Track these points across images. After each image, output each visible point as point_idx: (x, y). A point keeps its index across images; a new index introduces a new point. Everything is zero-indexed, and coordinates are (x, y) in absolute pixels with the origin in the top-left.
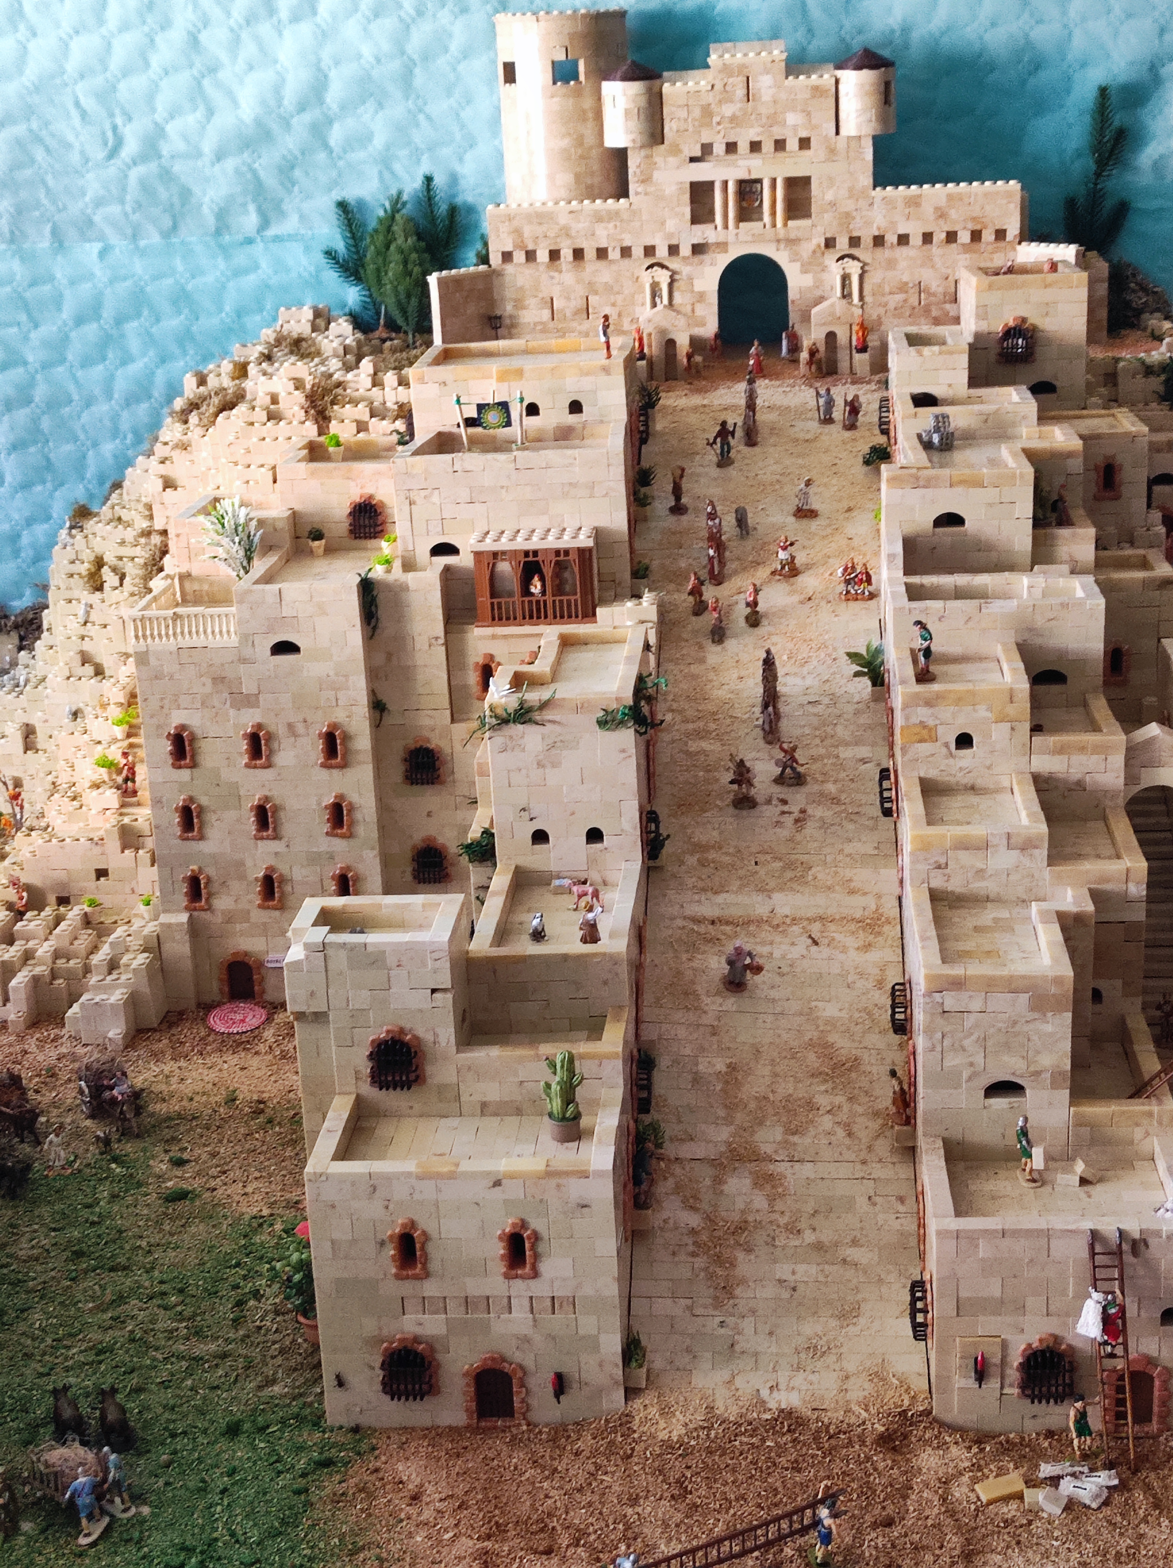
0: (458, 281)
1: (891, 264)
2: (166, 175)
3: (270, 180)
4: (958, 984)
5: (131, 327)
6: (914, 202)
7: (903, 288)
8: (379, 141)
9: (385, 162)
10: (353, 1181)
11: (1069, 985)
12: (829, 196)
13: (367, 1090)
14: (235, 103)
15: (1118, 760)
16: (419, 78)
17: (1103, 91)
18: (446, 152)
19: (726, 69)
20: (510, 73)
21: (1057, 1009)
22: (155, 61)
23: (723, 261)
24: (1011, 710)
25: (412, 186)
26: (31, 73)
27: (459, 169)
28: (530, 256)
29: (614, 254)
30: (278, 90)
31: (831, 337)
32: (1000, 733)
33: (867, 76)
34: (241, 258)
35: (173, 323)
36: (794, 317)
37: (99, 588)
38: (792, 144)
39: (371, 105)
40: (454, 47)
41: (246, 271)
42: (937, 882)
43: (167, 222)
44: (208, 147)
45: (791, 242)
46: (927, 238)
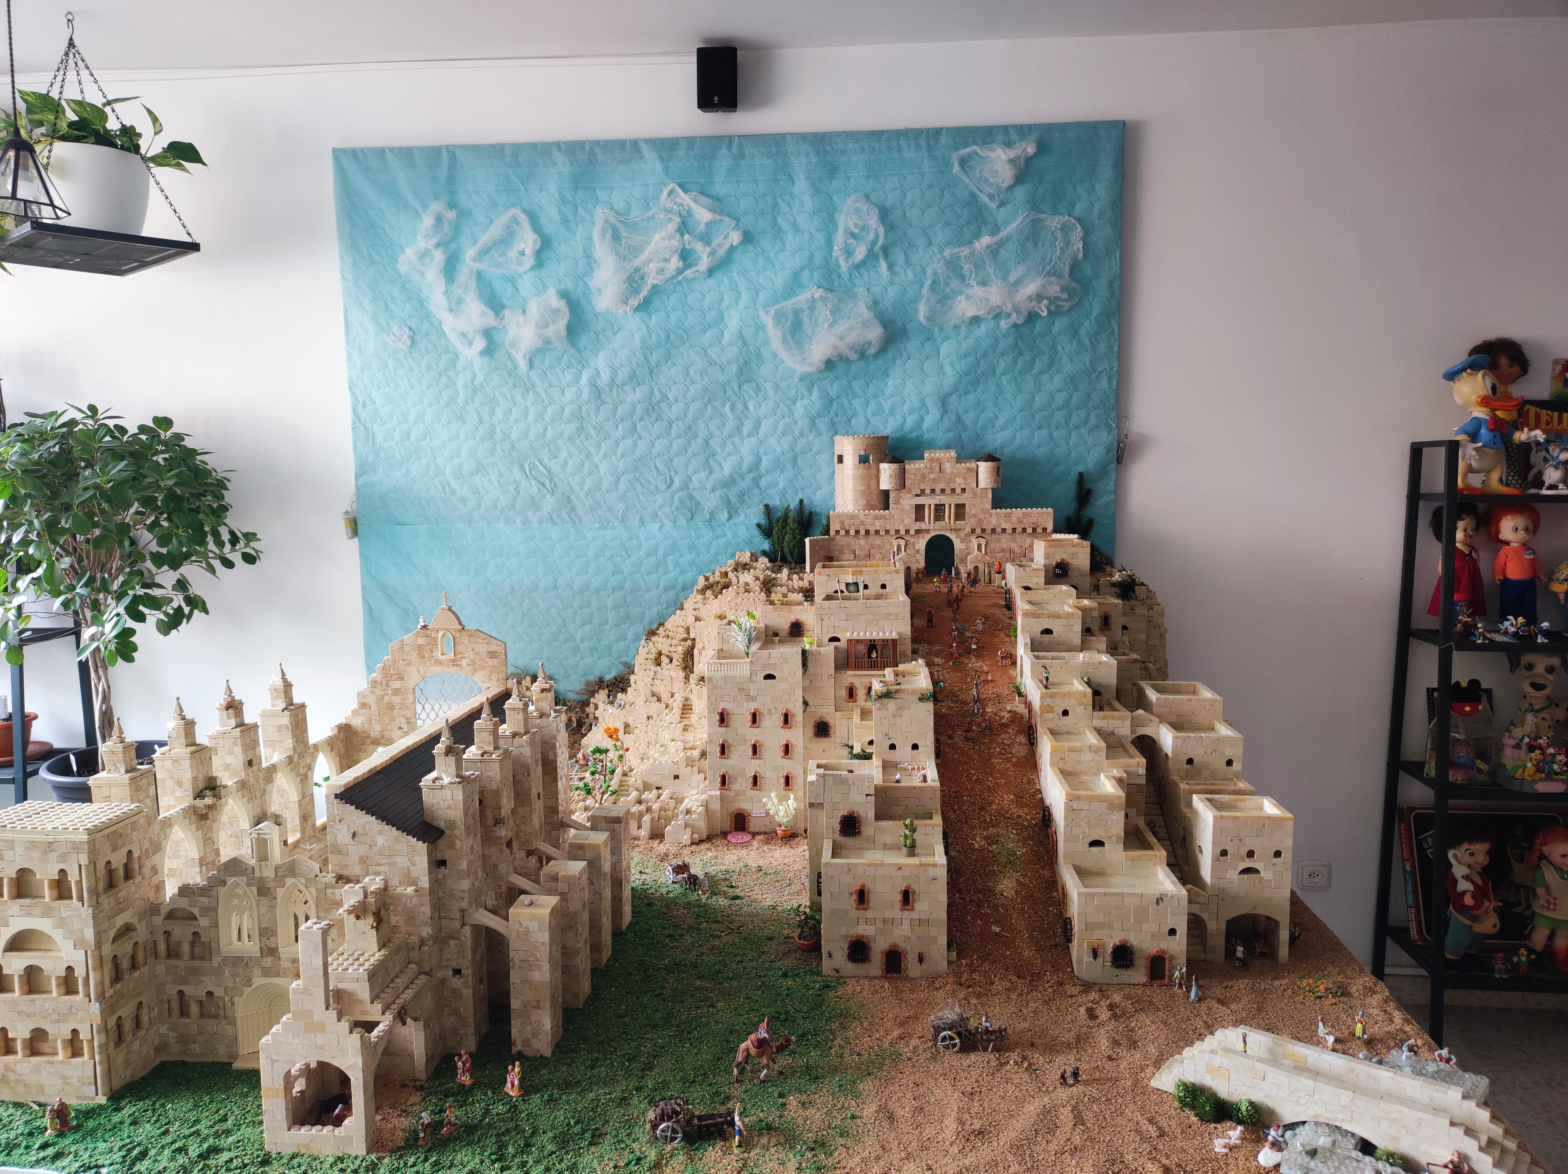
0: (817, 541)
1: (999, 540)
2: (691, 497)
3: (734, 500)
4: (1078, 798)
5: (670, 558)
6: (1008, 516)
7: (1003, 550)
8: (781, 485)
9: (783, 494)
10: (841, 866)
11: (1123, 800)
12: (973, 512)
13: (837, 837)
14: (722, 468)
15: (1128, 723)
16: (799, 461)
17: (1081, 475)
18: (808, 491)
19: (932, 460)
20: (840, 459)
21: (1119, 810)
22: (690, 451)
23: (928, 537)
24: (1085, 701)
25: (794, 504)
26: (638, 453)
27: (814, 498)
28: (847, 532)
29: (882, 533)
30: (740, 464)
31: (976, 568)
32: (1080, 710)
33: (989, 464)
34: (719, 532)
35: (688, 557)
36: (957, 561)
37: (659, 665)
38: (958, 491)
39: (779, 471)
40: (815, 449)
41: (721, 537)
42: (1061, 765)
43: (689, 516)
44: (709, 486)
45: (957, 530)
46: (1014, 530)
